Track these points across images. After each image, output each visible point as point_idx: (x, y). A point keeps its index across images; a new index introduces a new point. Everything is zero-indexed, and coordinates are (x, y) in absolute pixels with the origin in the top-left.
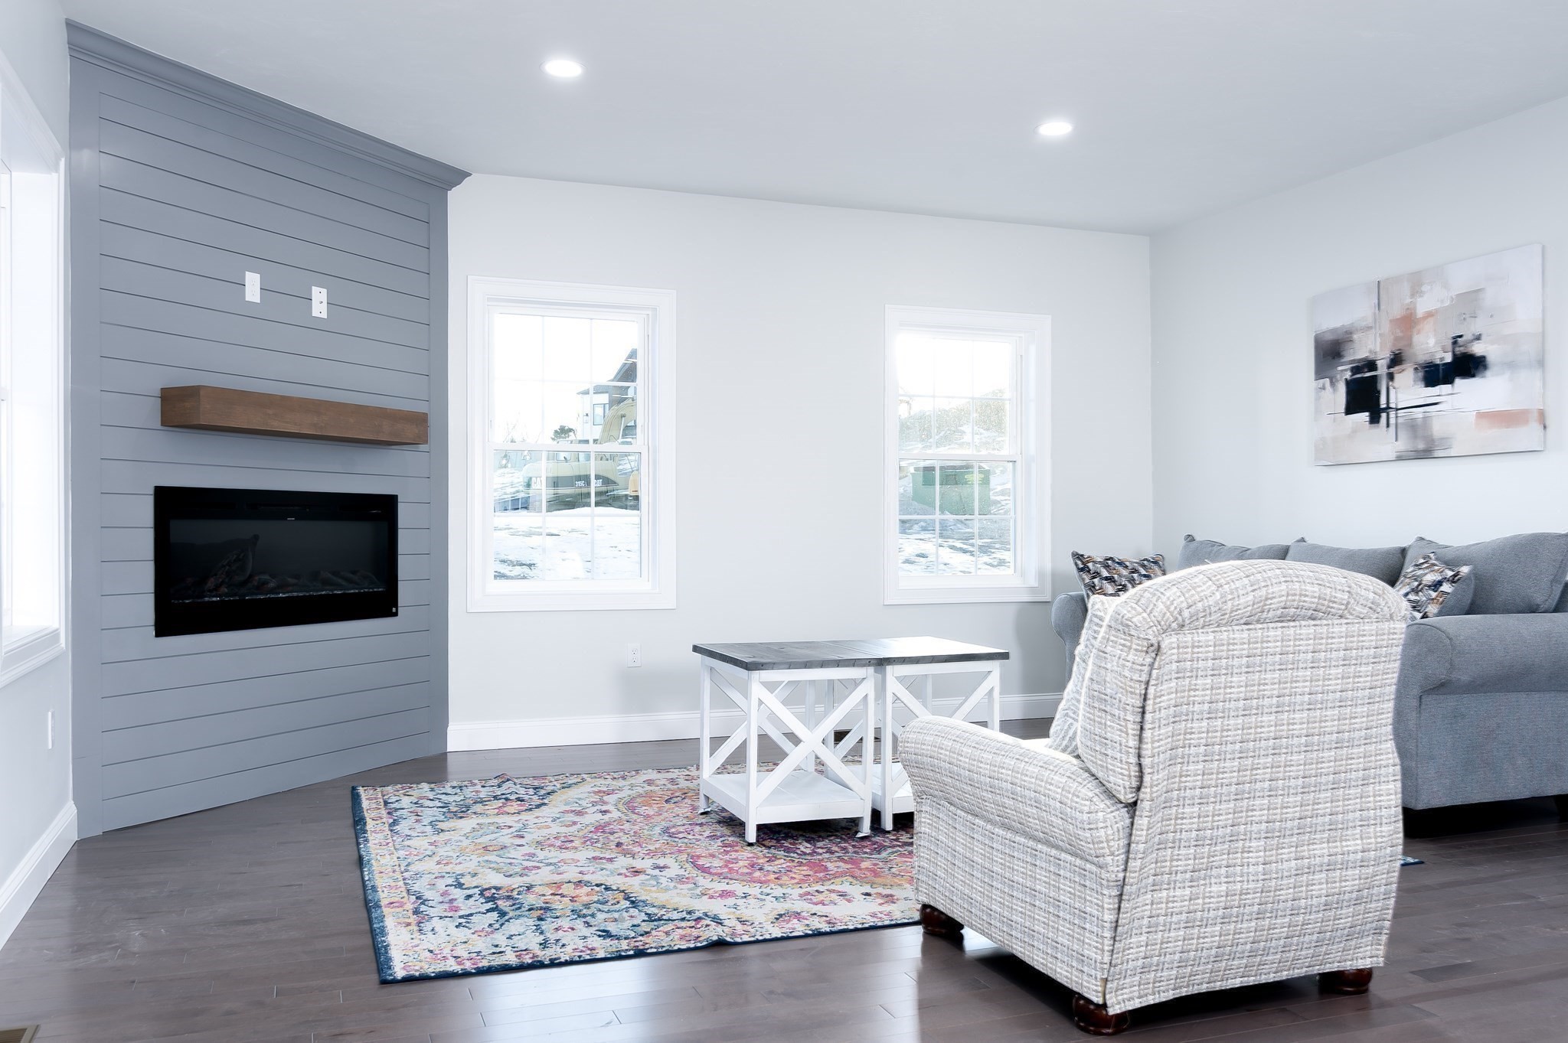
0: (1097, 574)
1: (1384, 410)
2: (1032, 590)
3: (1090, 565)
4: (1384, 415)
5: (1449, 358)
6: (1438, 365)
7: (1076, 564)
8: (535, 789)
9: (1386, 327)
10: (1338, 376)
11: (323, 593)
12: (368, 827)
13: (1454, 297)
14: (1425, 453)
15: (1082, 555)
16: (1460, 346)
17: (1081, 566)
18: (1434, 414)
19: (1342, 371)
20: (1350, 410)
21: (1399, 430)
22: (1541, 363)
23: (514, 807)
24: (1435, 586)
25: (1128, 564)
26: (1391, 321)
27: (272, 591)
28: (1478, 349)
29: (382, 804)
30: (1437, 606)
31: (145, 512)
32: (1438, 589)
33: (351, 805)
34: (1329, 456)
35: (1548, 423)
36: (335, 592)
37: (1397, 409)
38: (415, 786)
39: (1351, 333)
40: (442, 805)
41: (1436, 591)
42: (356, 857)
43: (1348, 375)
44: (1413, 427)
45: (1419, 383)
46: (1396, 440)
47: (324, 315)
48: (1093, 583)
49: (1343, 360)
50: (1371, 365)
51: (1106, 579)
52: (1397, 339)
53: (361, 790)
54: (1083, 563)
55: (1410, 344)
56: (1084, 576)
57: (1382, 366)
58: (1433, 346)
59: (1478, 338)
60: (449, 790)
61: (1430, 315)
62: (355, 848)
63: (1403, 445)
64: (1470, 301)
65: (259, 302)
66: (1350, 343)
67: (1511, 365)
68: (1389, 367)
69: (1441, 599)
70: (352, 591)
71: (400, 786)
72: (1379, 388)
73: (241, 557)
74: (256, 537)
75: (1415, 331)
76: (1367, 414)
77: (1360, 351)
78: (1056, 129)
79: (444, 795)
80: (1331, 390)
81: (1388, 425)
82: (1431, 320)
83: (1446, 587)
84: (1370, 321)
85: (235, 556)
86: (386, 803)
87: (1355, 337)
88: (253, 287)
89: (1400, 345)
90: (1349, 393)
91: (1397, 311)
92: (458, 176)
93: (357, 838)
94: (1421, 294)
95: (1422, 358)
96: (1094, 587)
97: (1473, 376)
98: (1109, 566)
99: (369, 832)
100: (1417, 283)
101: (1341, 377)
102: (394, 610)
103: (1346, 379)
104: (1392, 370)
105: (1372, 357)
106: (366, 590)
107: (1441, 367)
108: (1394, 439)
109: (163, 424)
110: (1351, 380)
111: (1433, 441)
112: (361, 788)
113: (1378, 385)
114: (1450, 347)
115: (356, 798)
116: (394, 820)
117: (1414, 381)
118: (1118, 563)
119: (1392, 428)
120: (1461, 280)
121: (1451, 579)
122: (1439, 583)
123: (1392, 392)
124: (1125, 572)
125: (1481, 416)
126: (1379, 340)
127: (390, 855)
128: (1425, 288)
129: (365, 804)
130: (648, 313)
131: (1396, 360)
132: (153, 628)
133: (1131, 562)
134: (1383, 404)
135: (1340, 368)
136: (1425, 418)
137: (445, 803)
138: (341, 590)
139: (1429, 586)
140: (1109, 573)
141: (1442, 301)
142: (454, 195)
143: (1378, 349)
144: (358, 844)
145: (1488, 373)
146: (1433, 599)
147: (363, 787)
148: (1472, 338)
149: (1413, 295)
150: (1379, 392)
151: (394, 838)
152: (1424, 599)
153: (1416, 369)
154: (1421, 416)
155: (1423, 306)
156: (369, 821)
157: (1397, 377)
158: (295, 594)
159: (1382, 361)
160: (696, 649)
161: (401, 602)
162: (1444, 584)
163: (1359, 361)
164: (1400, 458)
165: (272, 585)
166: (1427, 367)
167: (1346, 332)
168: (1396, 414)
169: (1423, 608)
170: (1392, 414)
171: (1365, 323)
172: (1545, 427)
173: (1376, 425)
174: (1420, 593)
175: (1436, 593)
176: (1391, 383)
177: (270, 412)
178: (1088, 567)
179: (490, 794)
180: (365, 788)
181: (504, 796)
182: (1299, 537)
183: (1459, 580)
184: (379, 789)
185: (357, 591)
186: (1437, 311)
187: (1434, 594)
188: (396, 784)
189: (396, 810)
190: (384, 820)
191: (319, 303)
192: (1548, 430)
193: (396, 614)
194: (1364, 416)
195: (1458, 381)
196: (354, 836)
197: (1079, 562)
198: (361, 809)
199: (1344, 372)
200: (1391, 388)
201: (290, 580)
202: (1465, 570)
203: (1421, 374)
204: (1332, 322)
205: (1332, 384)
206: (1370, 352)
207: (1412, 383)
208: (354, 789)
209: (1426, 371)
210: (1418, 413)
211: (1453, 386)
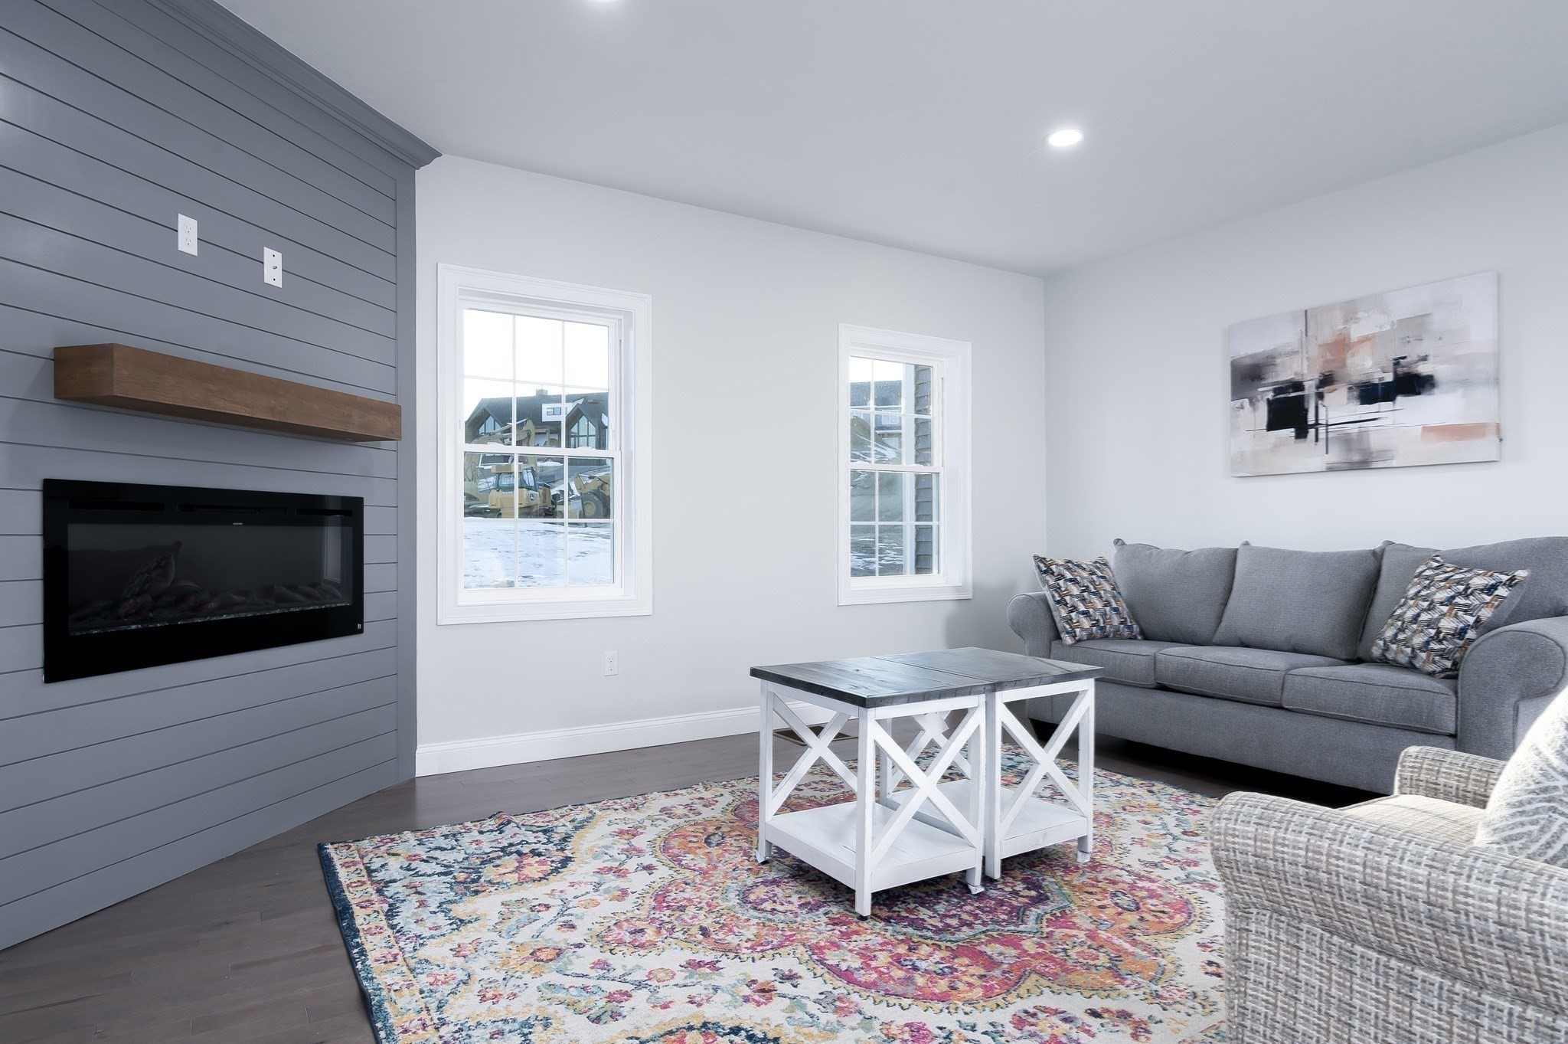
0: (1061, 576)
1: (1312, 426)
2: (957, 589)
3: (1053, 567)
4: (1312, 431)
5: (1389, 378)
6: (1377, 384)
7: (1039, 567)
8: (545, 832)
9: (1314, 351)
10: (1259, 397)
11: (278, 611)
12: (359, 921)
13: (1395, 322)
14: (1363, 464)
15: (1044, 559)
16: (1403, 367)
17: (1044, 569)
18: (1371, 429)
19: (1263, 392)
20: (1272, 426)
21: (1329, 443)
22: (1497, 382)
23: (534, 867)
24: (1489, 590)
25: (1084, 566)
26: (1320, 346)
27: (212, 613)
28: (1423, 369)
29: (364, 873)
30: (1492, 610)
31: (30, 512)
32: (1493, 592)
33: (322, 878)
34: (1246, 470)
35: (1503, 436)
36: (292, 610)
37: (1327, 425)
38: (396, 836)
39: (1274, 358)
40: (442, 870)
41: (1489, 595)
42: (355, 991)
43: (1270, 396)
44: (1347, 441)
45: (1355, 401)
46: (1327, 453)
47: (279, 283)
48: (1058, 584)
49: (1264, 382)
50: (1298, 386)
51: (1071, 580)
52: (1326, 362)
53: (330, 849)
54: (1046, 566)
55: (1344, 366)
56: (1048, 578)
57: (1310, 386)
58: (1372, 367)
59: (1424, 359)
60: (443, 843)
61: (1364, 340)
62: (349, 968)
63: (1335, 456)
64: (1416, 325)
65: (196, 255)
66: (1272, 367)
67: (1464, 383)
68: (1318, 388)
69: (1496, 603)
70: (311, 608)
71: (378, 838)
72: (1306, 406)
73: (162, 564)
74: (178, 544)
75: (1349, 355)
76: (1293, 430)
77: (1285, 373)
78: (1065, 138)
79: (439, 851)
80: (1250, 409)
81: (1317, 440)
82: (1367, 345)
83: (1502, 591)
84: (1296, 346)
85: (155, 564)
86: (370, 872)
87: (1278, 361)
88: (188, 234)
89: (1331, 367)
90: (1270, 411)
91: (1327, 335)
92: (428, 154)
93: (348, 949)
94: (1357, 320)
95: (1357, 377)
96: (1059, 588)
97: (1419, 394)
98: (1070, 569)
99: (361, 934)
100: (1350, 311)
101: (1262, 398)
102: (359, 626)
103: (1268, 399)
104: (1321, 390)
105: (1298, 378)
106: (328, 606)
107: (1380, 387)
108: (1325, 452)
109: (57, 395)
110: (1273, 400)
111: (1371, 453)
112: (329, 846)
113: (1306, 404)
114: (1390, 365)
115: (327, 865)
116: (391, 905)
117: (1348, 399)
118: (1076, 565)
119: (1322, 443)
120: (1404, 306)
121: (1508, 583)
122: (1494, 587)
123: (1322, 410)
124: (1085, 574)
125: (1427, 429)
126: (1306, 364)
127: (408, 988)
128: (1360, 315)
129: (343, 874)
130: (620, 317)
131: (1327, 381)
132: (41, 671)
133: (1087, 565)
134: (1311, 420)
135: (1261, 389)
136: (1360, 432)
137: (445, 866)
138: (298, 607)
139: (1482, 590)
140: (1072, 574)
141: (1381, 327)
142: (422, 175)
143: (1305, 371)
144: (352, 962)
145: (1436, 391)
146: (1487, 603)
147: (332, 844)
148: (1416, 359)
149: (1346, 321)
150: (1307, 411)
151: (402, 944)
152: (1477, 602)
153: (1350, 389)
154: (1357, 430)
155: (1356, 332)
156: (356, 910)
157: (1327, 396)
158: (243, 615)
159: (1311, 382)
160: (755, 673)
161: (367, 617)
162: (1500, 587)
163: (1283, 382)
164: (1331, 469)
165: (212, 605)
166: (1362, 387)
167: (1267, 357)
168: (1327, 429)
169: (1476, 612)
170: (1322, 430)
171: (1290, 348)
172: (1501, 440)
173: (1303, 440)
174: (1471, 597)
175: (1490, 598)
176: (1320, 402)
177: (214, 388)
178: (1051, 570)
179: (494, 844)
180: (336, 846)
181: (514, 849)
182: (1243, 541)
183: (1516, 583)
184: (353, 846)
185: (317, 607)
186: (1374, 336)
187: (1488, 598)
188: (373, 836)
189: (387, 883)
190: (377, 906)
191: (273, 267)
192: (1504, 442)
193: (361, 631)
194: (1290, 432)
195: (1400, 399)
196: (341, 941)
197: (1042, 565)
198: (338, 884)
199: (1266, 393)
200: (1320, 406)
201: (236, 598)
202: (1522, 574)
203: (1356, 393)
204: (1250, 348)
205: (1252, 403)
206: (1296, 374)
207: (1346, 400)
208: (321, 848)
209: (1361, 390)
210: (1353, 429)
211: (1394, 403)
